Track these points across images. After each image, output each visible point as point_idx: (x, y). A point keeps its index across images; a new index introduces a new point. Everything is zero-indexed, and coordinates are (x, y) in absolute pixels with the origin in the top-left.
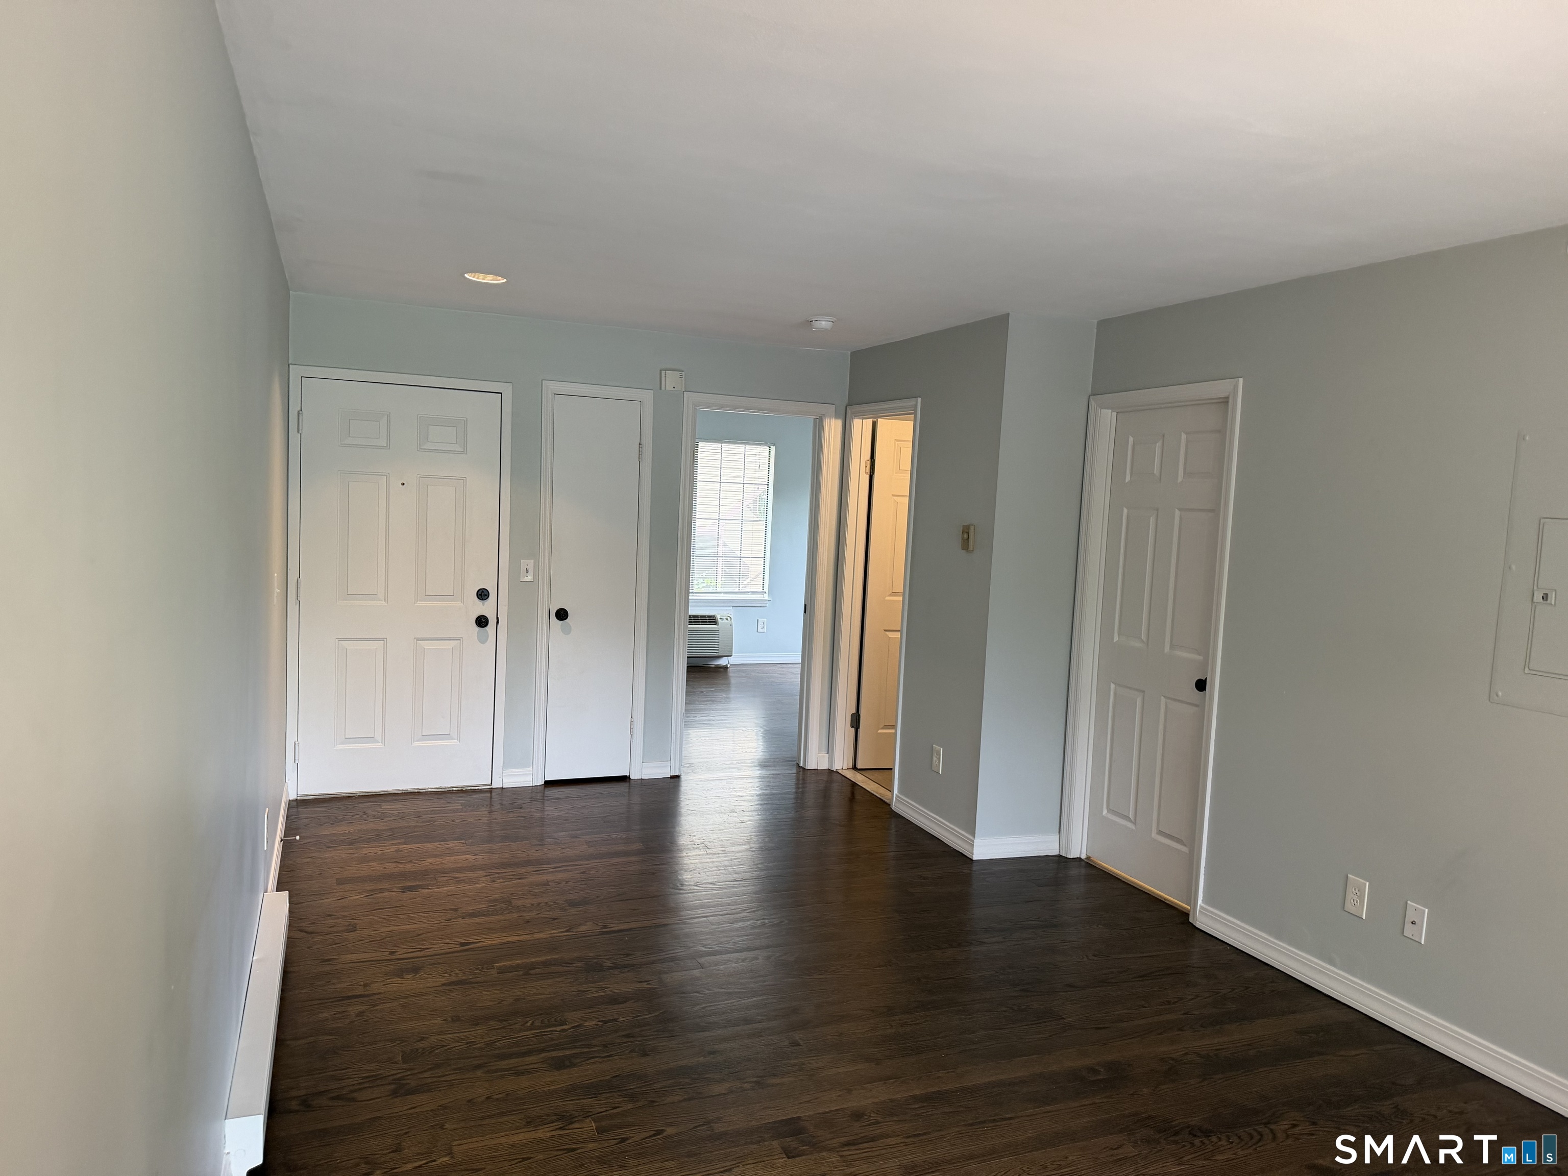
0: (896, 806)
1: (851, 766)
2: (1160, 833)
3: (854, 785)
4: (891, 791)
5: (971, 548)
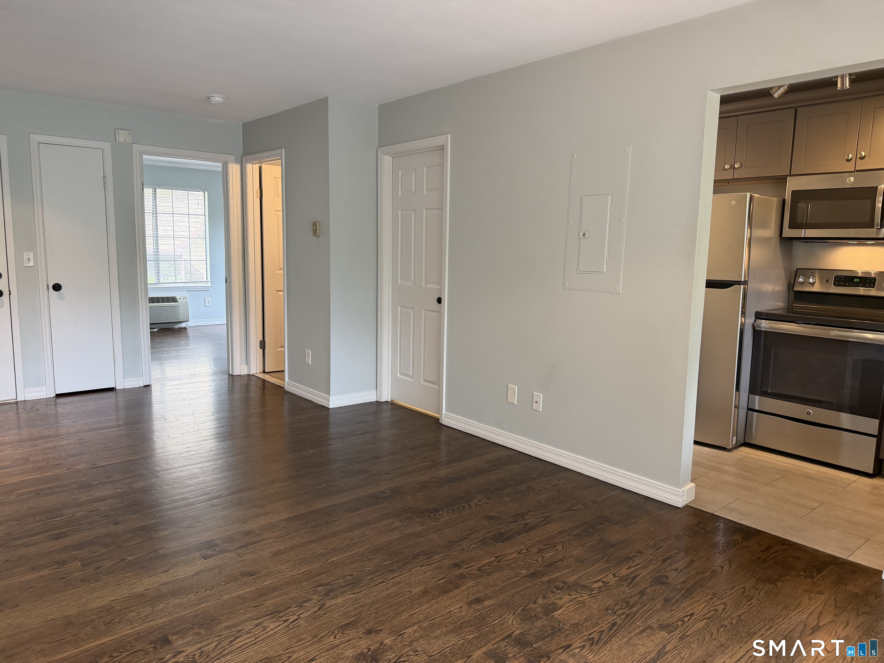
0: (287, 388)
1: (261, 371)
2: (425, 381)
3: (264, 381)
4: (284, 380)
5: (318, 235)
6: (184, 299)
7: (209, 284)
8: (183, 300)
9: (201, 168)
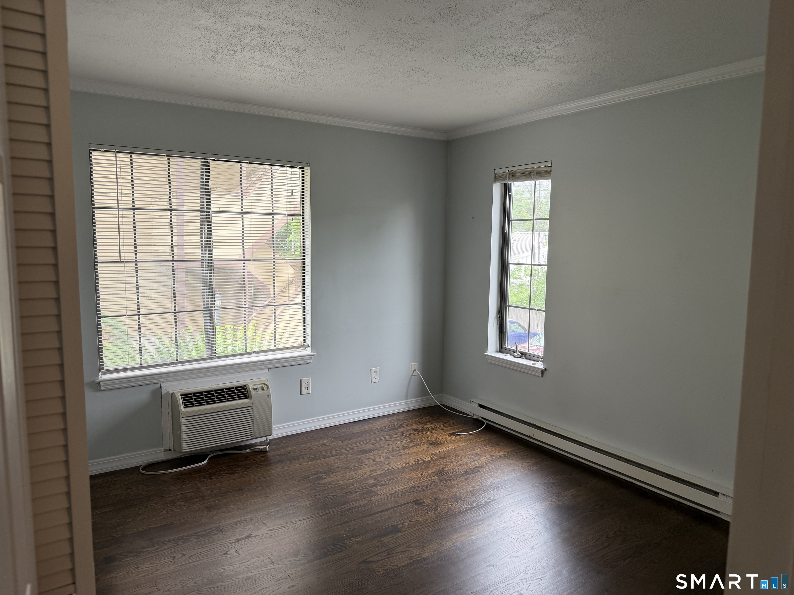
6: (262, 388)
7: (309, 351)
8: (260, 391)
9: (299, 118)
